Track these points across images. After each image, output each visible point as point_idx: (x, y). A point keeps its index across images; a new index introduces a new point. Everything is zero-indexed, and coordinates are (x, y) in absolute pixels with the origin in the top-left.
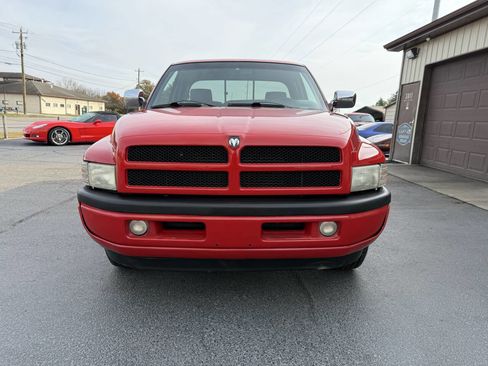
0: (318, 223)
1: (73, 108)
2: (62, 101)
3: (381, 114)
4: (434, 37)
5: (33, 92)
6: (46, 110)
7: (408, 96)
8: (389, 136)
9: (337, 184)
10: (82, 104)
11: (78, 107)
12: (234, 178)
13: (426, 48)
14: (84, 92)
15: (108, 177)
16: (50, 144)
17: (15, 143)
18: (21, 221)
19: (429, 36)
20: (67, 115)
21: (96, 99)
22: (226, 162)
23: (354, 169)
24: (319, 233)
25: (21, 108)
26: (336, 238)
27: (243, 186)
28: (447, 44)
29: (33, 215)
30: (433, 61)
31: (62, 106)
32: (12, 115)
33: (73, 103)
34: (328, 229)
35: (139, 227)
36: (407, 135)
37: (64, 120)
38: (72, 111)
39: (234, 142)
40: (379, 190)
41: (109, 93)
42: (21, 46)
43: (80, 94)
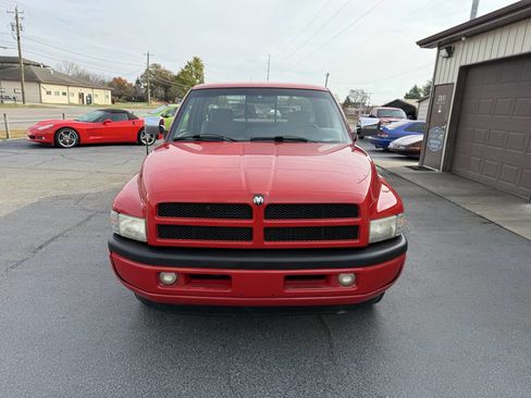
0: (337, 274)
1: (77, 96)
2: (64, 89)
3: (413, 107)
4: (470, 37)
5: (32, 79)
6: (46, 99)
7: (441, 98)
8: (420, 138)
9: (355, 238)
10: (86, 92)
11: (81, 96)
12: (258, 233)
13: (461, 46)
14: (87, 78)
15: (137, 227)
16: (57, 146)
17: (19, 145)
18: (41, 247)
19: (465, 35)
20: (70, 104)
21: (101, 85)
22: (251, 218)
23: (372, 222)
24: (338, 283)
25: (20, 97)
26: (354, 288)
27: (266, 240)
28: (483, 45)
29: (52, 240)
30: (468, 63)
31: (64, 94)
32: (10, 106)
33: (76, 91)
34: (347, 279)
35: (168, 278)
36: (438, 141)
37: (70, 118)
38: (75, 100)
39: (258, 200)
40: (397, 239)
41: (115, 79)
42: (17, 27)
43: (83, 80)
